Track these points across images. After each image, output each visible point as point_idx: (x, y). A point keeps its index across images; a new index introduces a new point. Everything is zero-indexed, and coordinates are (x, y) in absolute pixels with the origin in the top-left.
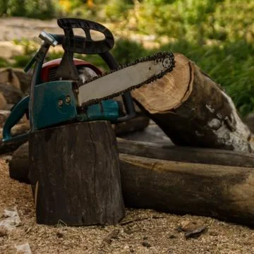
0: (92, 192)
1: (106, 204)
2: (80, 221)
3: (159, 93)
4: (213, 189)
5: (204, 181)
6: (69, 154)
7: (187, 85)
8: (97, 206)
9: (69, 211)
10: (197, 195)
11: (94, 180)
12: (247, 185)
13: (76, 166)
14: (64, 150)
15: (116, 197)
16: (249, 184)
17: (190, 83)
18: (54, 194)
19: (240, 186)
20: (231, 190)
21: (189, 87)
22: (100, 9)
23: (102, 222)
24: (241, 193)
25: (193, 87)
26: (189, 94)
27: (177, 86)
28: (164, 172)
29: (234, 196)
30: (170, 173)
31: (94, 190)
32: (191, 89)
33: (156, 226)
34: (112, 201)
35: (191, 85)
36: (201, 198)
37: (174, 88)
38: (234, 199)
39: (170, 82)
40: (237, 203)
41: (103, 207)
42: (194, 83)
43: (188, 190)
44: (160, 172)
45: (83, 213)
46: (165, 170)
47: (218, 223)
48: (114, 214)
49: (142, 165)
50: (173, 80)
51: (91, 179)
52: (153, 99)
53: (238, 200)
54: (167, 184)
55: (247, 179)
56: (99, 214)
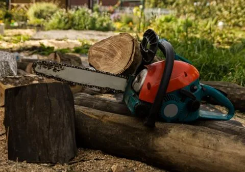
0: (46, 137)
1: (58, 147)
2: (37, 160)
3: (110, 62)
4: (142, 139)
5: (136, 132)
6: (31, 106)
7: (130, 57)
8: (50, 149)
9: (30, 151)
10: (130, 144)
11: (48, 128)
12: (169, 138)
13: (36, 117)
14: (27, 103)
15: (68, 141)
16: (171, 137)
17: (132, 55)
18: (19, 136)
19: (162, 139)
20: (155, 142)
21: (131, 58)
22: (134, 27)
23: (54, 161)
24: (163, 145)
25: (134, 57)
26: (130, 63)
27: (122, 57)
28: (108, 123)
29: (157, 147)
30: (112, 125)
31: (48, 136)
32: (132, 60)
33: (95, 167)
34: (63, 145)
35: (133, 56)
36: (133, 146)
37: (120, 58)
38: (158, 149)
39: (118, 54)
40: (160, 153)
41: (56, 149)
42: (135, 55)
43: (124, 139)
44: (105, 122)
45: (40, 154)
46: (109, 121)
47: (146, 167)
48: (65, 155)
49: (94, 117)
50: (120, 53)
51: (46, 127)
52: (105, 67)
53: (161, 151)
54: (109, 133)
55: (169, 134)
56: (52, 155)
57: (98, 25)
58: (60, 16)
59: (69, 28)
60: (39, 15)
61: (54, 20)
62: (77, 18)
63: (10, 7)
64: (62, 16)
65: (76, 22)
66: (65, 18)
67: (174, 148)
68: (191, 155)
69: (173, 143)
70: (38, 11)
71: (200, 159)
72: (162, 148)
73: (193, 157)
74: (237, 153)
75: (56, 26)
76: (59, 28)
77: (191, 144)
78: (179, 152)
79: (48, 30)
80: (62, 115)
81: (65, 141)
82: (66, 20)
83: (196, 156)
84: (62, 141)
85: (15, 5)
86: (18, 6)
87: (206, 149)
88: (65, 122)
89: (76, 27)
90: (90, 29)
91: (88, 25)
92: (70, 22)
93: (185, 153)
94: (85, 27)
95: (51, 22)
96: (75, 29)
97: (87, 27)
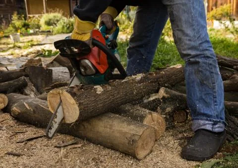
58: (63, 24)
60: (49, 23)
61: (59, 27)
63: (28, 17)
64: (64, 23)
66: (67, 25)
70: (48, 20)
75: (60, 31)
79: (55, 34)
82: (68, 26)
85: (31, 16)
86: (34, 17)
87: (106, 128)
92: (70, 28)
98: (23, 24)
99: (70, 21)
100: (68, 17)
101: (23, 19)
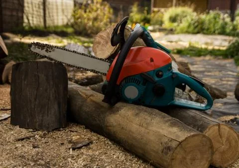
1: (43, 117)
6: (25, 80)
10: (97, 120)
11: (35, 100)
15: (52, 113)
16: (120, 115)
20: (108, 118)
23: (37, 127)
24: (112, 121)
31: (34, 106)
34: (48, 116)
38: (108, 125)
41: (40, 118)
45: (28, 121)
48: (48, 125)
51: (33, 98)
53: (110, 126)
55: (120, 112)
56: (36, 122)
57: (228, 30)
58: (190, 20)
59: (198, 33)
60: (173, 19)
61: (184, 24)
62: (207, 22)
63: (152, 12)
64: (192, 20)
65: (206, 26)
66: (195, 22)
67: (120, 125)
68: (130, 131)
69: (120, 120)
70: (174, 15)
71: (134, 135)
72: (111, 124)
73: (131, 133)
74: (159, 132)
75: (185, 30)
76: (188, 32)
77: (132, 122)
78: (122, 128)
79: (178, 33)
80: (49, 89)
81: (49, 112)
82: (196, 24)
83: (133, 133)
84: (46, 112)
85: (156, 9)
86: (159, 11)
87: (141, 127)
88: (51, 96)
89: (205, 31)
90: (220, 34)
91: (218, 29)
92: (199, 26)
93: (126, 130)
94: (214, 32)
95: (182, 25)
96: (204, 34)
97: (217, 32)
98: (143, 17)
99: (200, 19)
100: (199, 13)
101: (145, 12)
